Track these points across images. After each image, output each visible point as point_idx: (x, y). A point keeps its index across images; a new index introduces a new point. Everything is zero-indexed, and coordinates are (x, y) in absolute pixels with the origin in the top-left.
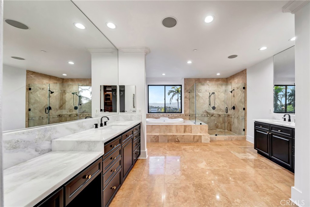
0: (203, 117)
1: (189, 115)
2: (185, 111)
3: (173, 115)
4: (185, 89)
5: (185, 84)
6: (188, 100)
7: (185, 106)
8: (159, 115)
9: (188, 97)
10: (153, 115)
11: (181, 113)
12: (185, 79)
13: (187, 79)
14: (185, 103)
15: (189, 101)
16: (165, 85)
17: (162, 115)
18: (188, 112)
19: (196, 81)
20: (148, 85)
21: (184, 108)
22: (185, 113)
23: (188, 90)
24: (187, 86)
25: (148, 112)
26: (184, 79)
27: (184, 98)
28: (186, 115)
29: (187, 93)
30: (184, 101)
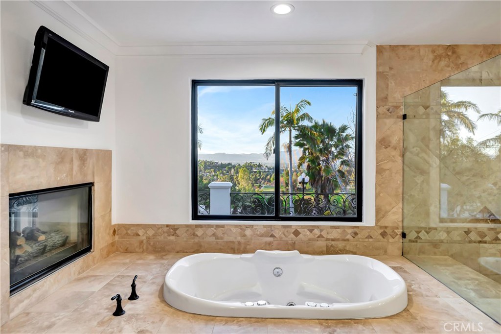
0: (470, 242)
1: (399, 232)
2: (378, 211)
3: (317, 231)
4: (382, 100)
5: (380, 75)
6: (396, 154)
7: (378, 185)
8: (248, 232)
9: (395, 139)
10: (219, 232)
11: (359, 218)
12: (380, 49)
13: (393, 48)
14: (379, 171)
15: (399, 159)
16: (278, 83)
17: (263, 231)
18: (393, 218)
19: (438, 58)
20: (195, 83)
21: (377, 195)
22: (383, 223)
23: (397, 107)
24: (392, 84)
25: (195, 216)
26: (374, 50)
27: (378, 148)
28: (384, 234)
29: (389, 122)
30: (378, 162)
